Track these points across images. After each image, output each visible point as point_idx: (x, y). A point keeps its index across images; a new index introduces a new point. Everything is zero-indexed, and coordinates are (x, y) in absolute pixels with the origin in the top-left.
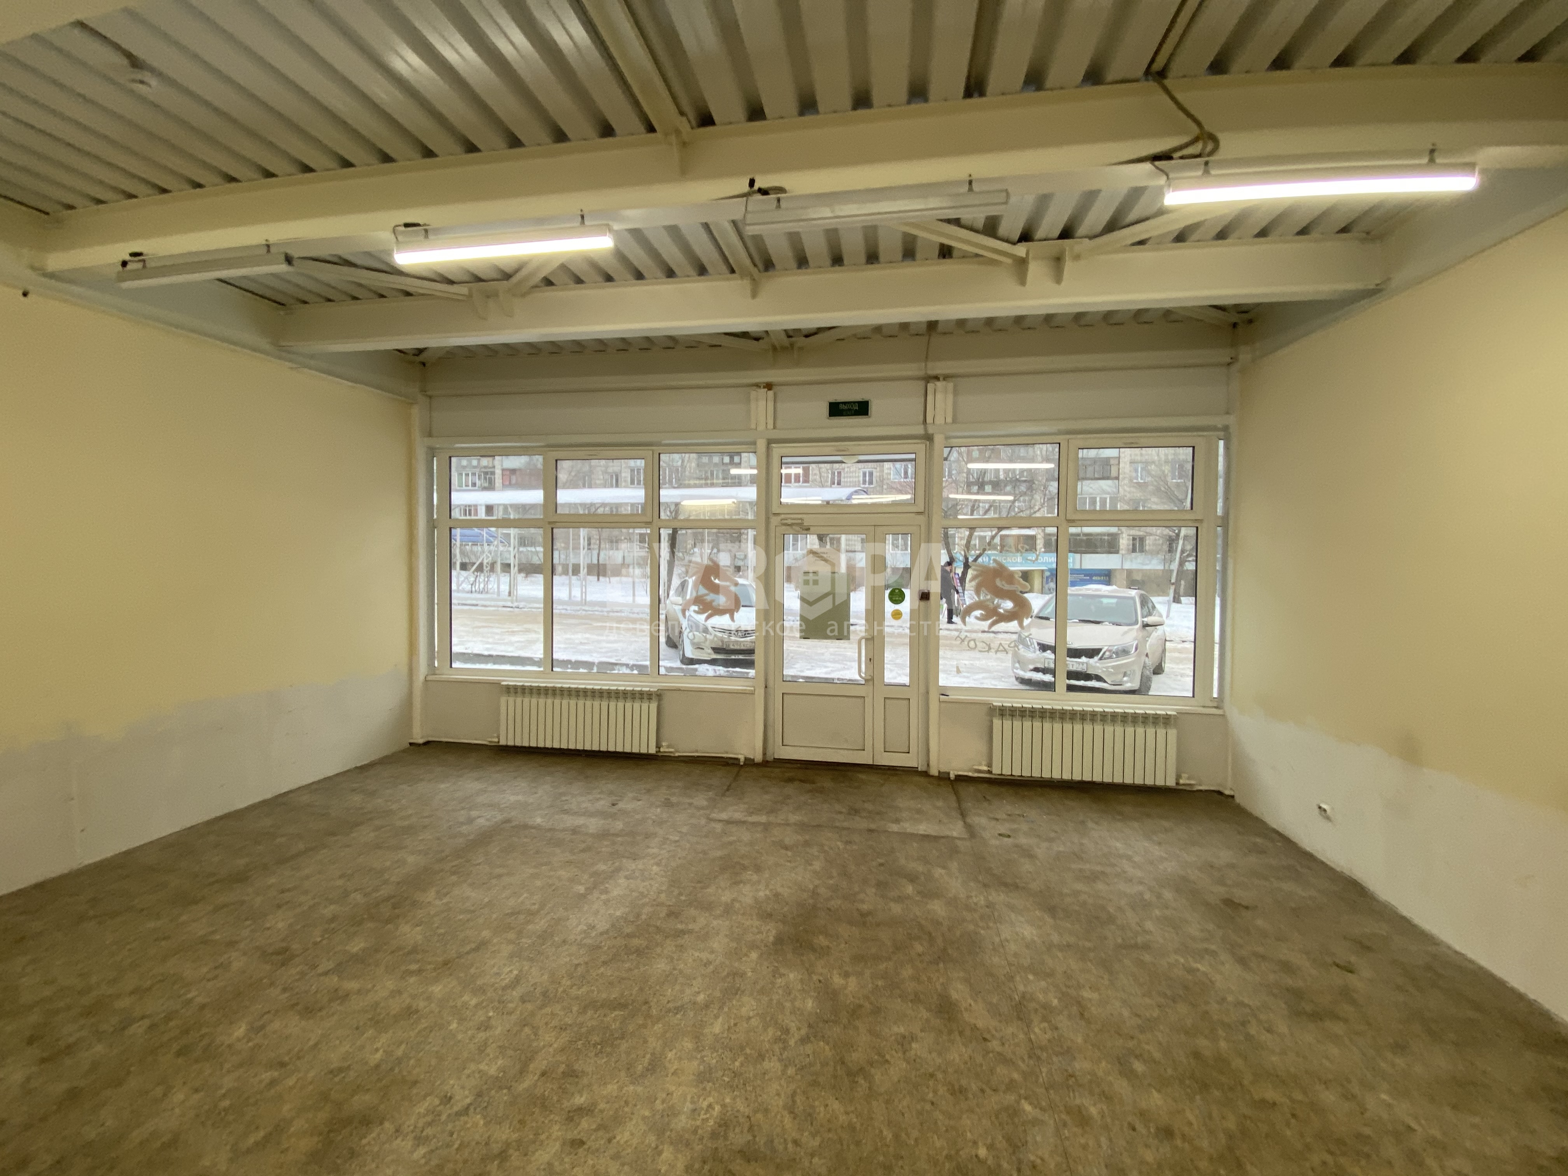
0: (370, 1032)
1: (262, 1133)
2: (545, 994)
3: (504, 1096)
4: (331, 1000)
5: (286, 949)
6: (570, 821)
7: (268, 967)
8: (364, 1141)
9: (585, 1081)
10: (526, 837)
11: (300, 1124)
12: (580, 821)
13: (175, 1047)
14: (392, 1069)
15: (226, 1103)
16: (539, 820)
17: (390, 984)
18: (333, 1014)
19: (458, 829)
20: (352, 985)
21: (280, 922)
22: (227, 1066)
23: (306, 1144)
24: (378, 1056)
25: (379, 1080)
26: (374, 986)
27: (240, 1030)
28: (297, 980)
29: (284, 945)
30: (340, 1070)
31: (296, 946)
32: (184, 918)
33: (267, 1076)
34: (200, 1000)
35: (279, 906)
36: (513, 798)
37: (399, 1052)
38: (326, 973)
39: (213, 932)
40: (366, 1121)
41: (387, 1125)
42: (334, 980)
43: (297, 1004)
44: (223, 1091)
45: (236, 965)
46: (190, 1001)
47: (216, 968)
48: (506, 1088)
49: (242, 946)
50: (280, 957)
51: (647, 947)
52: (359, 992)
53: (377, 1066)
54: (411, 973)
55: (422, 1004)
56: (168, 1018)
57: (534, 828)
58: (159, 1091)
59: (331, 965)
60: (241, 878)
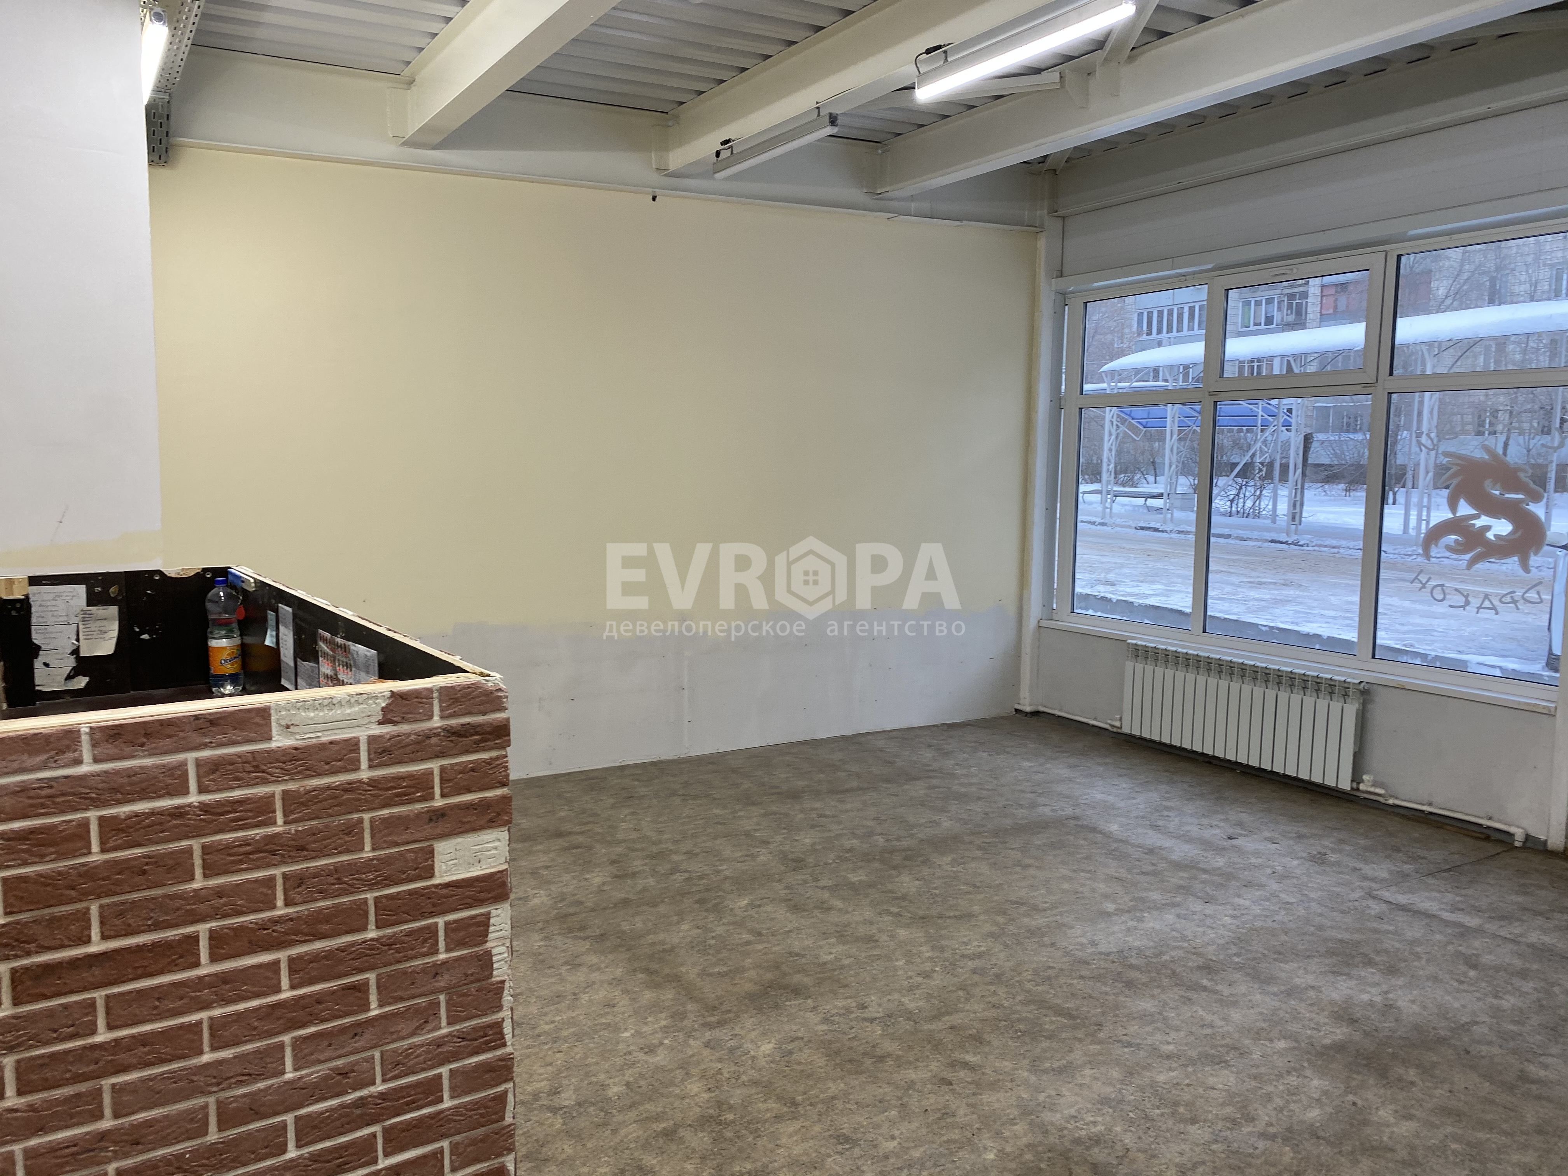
0: (833, 940)
1: (725, 969)
2: (998, 976)
3: (909, 1026)
4: (816, 907)
5: (803, 860)
6: (1154, 839)
7: (783, 868)
8: (787, 1003)
9: (987, 1049)
10: (1085, 839)
11: (752, 974)
12: (1167, 843)
13: (698, 897)
14: (835, 970)
15: (713, 942)
16: (1114, 828)
17: (868, 914)
18: (812, 917)
19: (1014, 811)
20: (839, 904)
21: (807, 839)
22: (724, 921)
23: (748, 987)
24: (830, 958)
25: (820, 973)
26: (854, 910)
27: (744, 902)
28: (798, 884)
29: (803, 856)
30: (797, 955)
31: (810, 860)
32: (741, 814)
33: (746, 937)
34: (727, 873)
35: (813, 827)
36: (1099, 796)
37: (846, 962)
38: (823, 888)
39: (756, 830)
40: (797, 992)
41: (809, 1001)
42: (826, 895)
43: (790, 900)
44: (714, 934)
45: (762, 858)
46: (719, 871)
47: (746, 856)
48: (914, 1021)
49: (771, 846)
50: (794, 864)
51: (1143, 984)
52: (840, 910)
53: (825, 964)
54: (889, 913)
55: (884, 938)
56: (701, 878)
57: (1101, 833)
58: (675, 918)
59: (830, 883)
60: (795, 796)
